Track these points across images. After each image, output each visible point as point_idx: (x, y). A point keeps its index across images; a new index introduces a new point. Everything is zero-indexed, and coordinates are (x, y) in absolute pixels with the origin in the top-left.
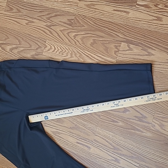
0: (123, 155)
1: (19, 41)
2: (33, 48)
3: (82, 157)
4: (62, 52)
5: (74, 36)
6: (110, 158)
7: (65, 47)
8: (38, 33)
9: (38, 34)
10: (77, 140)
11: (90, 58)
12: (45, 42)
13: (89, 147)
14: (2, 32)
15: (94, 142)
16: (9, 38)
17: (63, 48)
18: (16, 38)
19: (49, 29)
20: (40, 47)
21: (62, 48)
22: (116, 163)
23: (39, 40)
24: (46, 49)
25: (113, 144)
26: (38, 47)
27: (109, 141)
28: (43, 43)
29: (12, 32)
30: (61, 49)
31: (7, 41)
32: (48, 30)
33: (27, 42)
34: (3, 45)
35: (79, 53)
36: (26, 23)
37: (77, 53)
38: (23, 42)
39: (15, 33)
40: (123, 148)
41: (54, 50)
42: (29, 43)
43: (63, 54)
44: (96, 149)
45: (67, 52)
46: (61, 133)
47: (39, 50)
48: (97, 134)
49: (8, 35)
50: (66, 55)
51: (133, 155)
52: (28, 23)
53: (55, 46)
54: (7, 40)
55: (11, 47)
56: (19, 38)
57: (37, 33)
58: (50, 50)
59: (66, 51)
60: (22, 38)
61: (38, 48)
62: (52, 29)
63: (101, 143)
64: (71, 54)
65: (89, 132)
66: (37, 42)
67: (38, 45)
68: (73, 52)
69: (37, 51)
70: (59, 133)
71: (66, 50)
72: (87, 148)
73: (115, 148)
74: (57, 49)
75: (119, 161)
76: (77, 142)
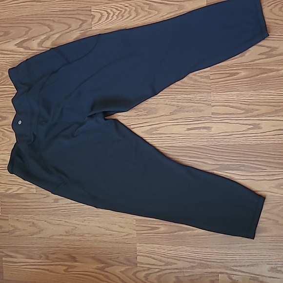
0: (263, 115)
1: (49, 26)
2: (74, 27)
3: (202, 147)
4: (120, 14)
6: (245, 127)
7: (124, 5)
8: (75, 3)
9: (75, 5)
10: (186, 126)
11: (167, 4)
12: (90, 10)
13: (209, 127)
14: (17, 25)
15: (213, 116)
16: (31, 29)
17: (120, 7)
18: (42, 24)
20: (84, 21)
21: (119, 9)
22: (255, 130)
23: (79, 13)
24: (94, 20)
25: (243, 106)
26: (81, 22)
27: (234, 105)
28: (88, 13)
29: (34, 19)
30: (119, 10)
31: (30, 34)
33: (61, 23)
34: (26, 43)
35: (148, 4)
37: (144, 5)
38: (55, 26)
39: (39, 18)
40: (259, 105)
41: (108, 16)
42: (65, 23)
43: (123, 16)
44: (219, 125)
45: (129, 10)
46: (160, 128)
47: (85, 26)
48: (214, 104)
49: (28, 25)
50: (129, 15)
51: (276, 108)
53: (108, 10)
54: (29, 33)
55: (38, 41)
56: (48, 22)
57: (73, 3)
58: (102, 19)
59: (126, 10)
60: (53, 20)
61: (82, 24)
63: (224, 114)
64: (136, 11)
65: (202, 106)
66: (77, 16)
67: (80, 19)
68: (138, 7)
69: (82, 28)
70: (156, 129)
71: (126, 8)
72: (205, 130)
73: (247, 111)
74: (112, 13)
75: (259, 125)
76: (188, 129)
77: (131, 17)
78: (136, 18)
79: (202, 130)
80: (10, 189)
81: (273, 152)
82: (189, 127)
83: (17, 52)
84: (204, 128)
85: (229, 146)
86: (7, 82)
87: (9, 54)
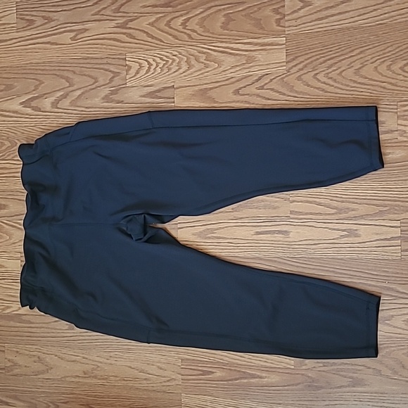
0: (362, 217)
1: (67, 79)
2: (101, 82)
3: (276, 259)
4: (166, 66)
5: (182, 24)
6: (337, 234)
7: (171, 53)
8: (105, 48)
9: (104, 50)
10: (254, 228)
11: (230, 54)
12: (125, 59)
13: (286, 231)
14: (24, 76)
15: (292, 216)
16: (43, 83)
17: (166, 56)
18: (58, 76)
19: (124, 31)
20: (116, 74)
21: (165, 58)
22: (351, 239)
23: (109, 62)
24: (130, 72)
25: (335, 204)
26: (112, 75)
27: (322, 201)
28: (122, 62)
29: (47, 68)
30: (164, 60)
31: (41, 90)
32: (124, 34)
33: (85, 75)
34: (35, 101)
35: (204, 53)
36: (71, 38)
37: (200, 55)
38: (76, 79)
39: (53, 68)
40: (357, 203)
41: (149, 68)
42: (89, 76)
43: (169, 69)
44: (300, 229)
45: (178, 60)
46: (217, 229)
47: (117, 81)
48: (294, 199)
49: (38, 77)
50: (178, 68)
51: (381, 209)
52: (77, 35)
53: (149, 60)
54: (40, 88)
55: (52, 99)
56: (66, 74)
57: (101, 48)
58: (141, 72)
59: (174, 60)
60: (72, 71)
61: (113, 77)
62: (130, 28)
63: (307, 214)
64: (188, 62)
65: (276, 202)
66: (106, 67)
67: (110, 71)
68: (191, 57)
69: (113, 84)
70: (212, 231)
71: (174, 57)
72: (281, 235)
73: (340, 211)
74: (155, 65)
75: (356, 232)
76: (257, 232)
77: (181, 71)
78: (189, 72)
79: (276, 235)
80: (8, 307)
81: (375, 271)
82: (259, 230)
83: (23, 114)
84: (280, 232)
85: (313, 260)
86: (9, 155)
87: (12, 117)
